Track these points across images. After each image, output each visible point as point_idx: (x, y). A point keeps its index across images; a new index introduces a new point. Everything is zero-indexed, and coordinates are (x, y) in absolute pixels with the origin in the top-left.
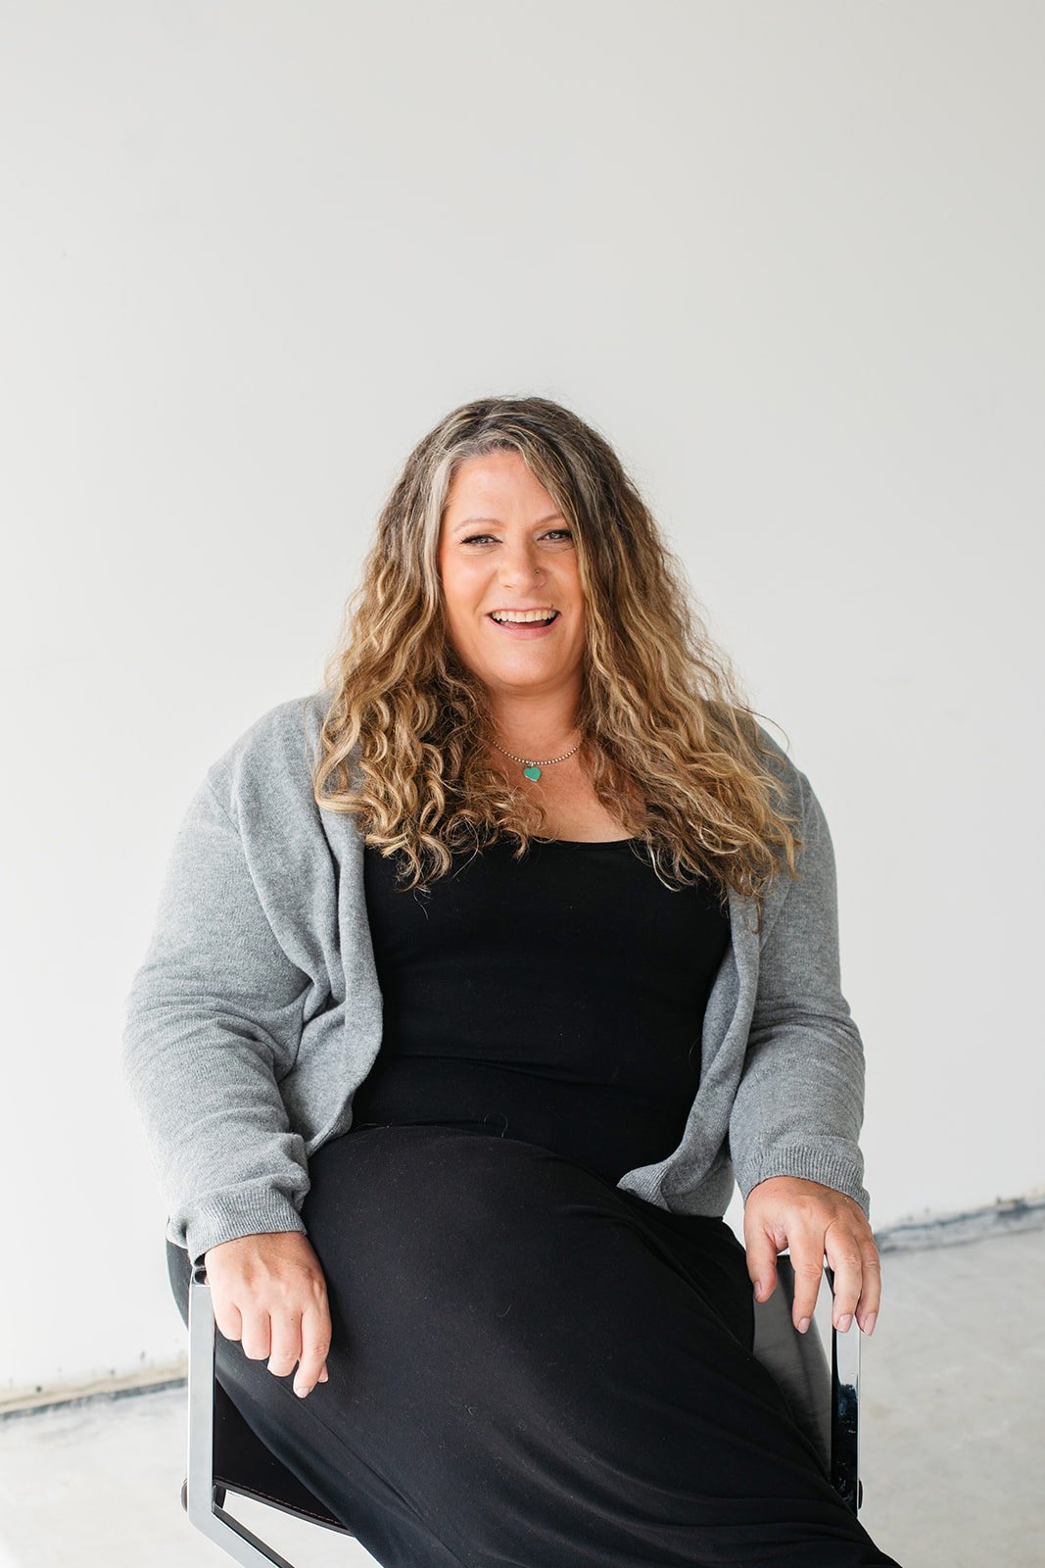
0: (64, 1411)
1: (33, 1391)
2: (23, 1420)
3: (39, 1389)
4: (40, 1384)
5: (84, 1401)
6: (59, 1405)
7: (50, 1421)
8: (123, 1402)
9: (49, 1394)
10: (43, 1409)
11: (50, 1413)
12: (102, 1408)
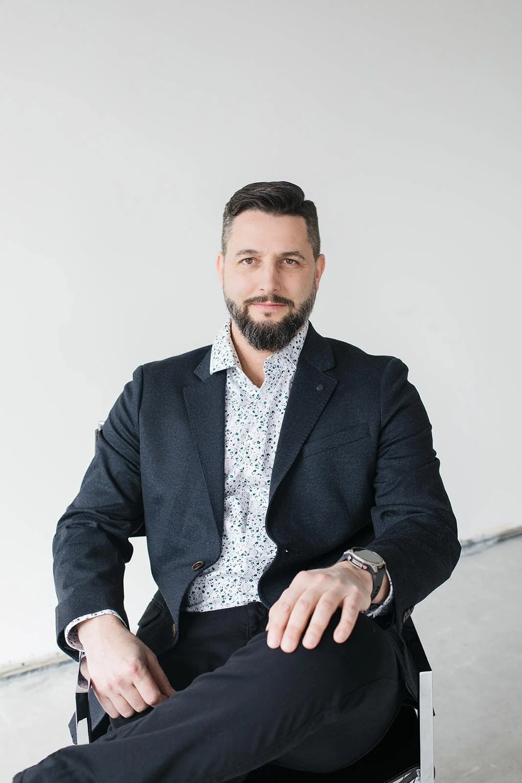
0: (35, 673)
1: (20, 665)
2: (16, 679)
3: (23, 664)
4: (22, 662)
5: (45, 668)
6: (33, 671)
7: (30, 679)
8: (64, 666)
9: (28, 666)
10: (25, 673)
11: (29, 675)
12: (53, 671)
